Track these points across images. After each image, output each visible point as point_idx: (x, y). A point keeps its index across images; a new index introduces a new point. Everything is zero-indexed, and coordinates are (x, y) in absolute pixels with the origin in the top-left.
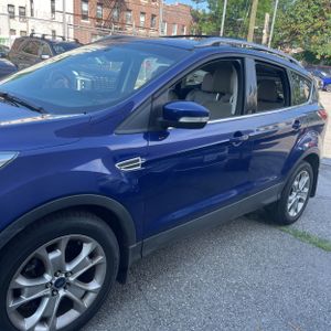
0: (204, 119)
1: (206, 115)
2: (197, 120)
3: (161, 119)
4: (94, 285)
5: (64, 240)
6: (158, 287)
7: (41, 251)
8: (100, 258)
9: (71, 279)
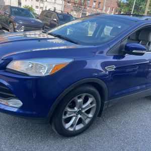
0: (144, 52)
1: (145, 50)
2: (141, 52)
3: (124, 50)
4: (90, 115)
5: (84, 95)
6: (111, 121)
7: (76, 98)
8: (94, 105)
9: (83, 111)
